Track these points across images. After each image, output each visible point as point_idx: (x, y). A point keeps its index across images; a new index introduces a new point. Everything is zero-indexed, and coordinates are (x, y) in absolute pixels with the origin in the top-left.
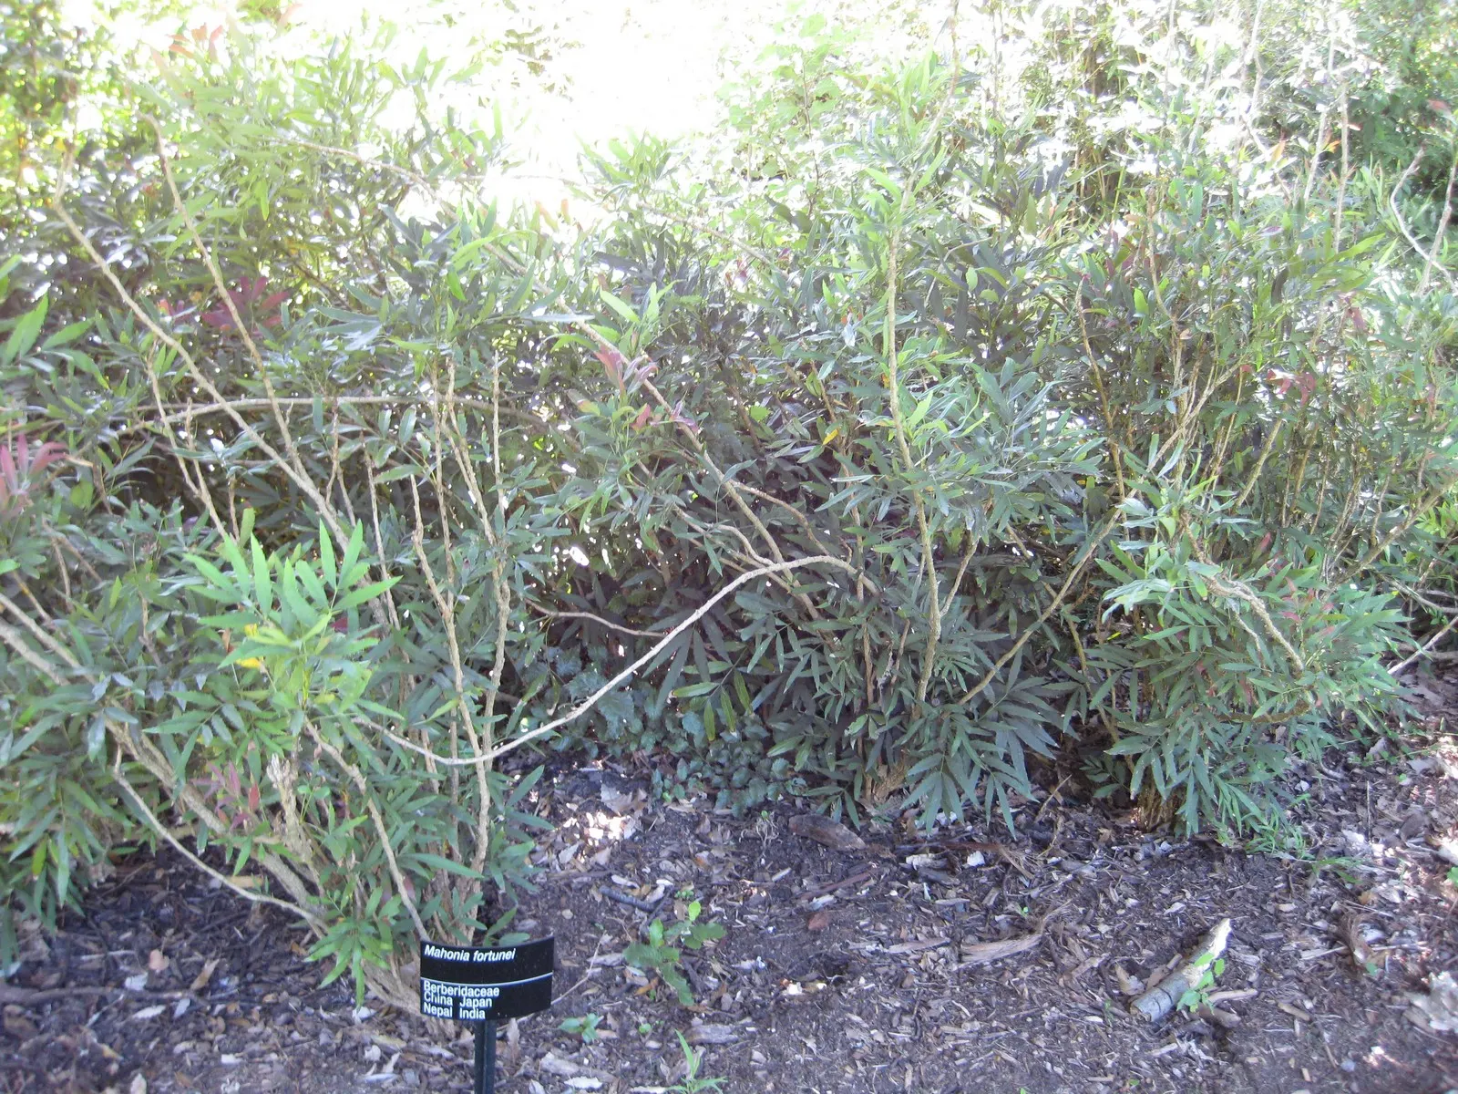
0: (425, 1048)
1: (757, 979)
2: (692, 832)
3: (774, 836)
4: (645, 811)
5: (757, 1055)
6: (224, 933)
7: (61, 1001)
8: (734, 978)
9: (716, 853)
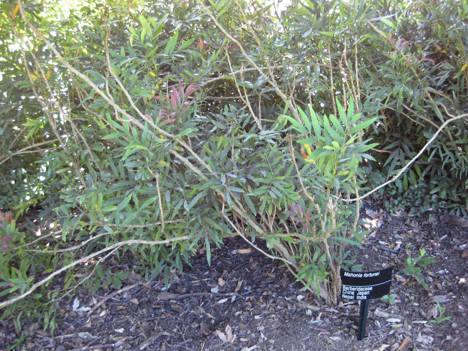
0: (327, 309)
1: (447, 277)
2: (403, 224)
3: (436, 223)
4: (383, 217)
5: (460, 307)
6: (242, 270)
7: (189, 297)
8: (439, 277)
9: (415, 231)
